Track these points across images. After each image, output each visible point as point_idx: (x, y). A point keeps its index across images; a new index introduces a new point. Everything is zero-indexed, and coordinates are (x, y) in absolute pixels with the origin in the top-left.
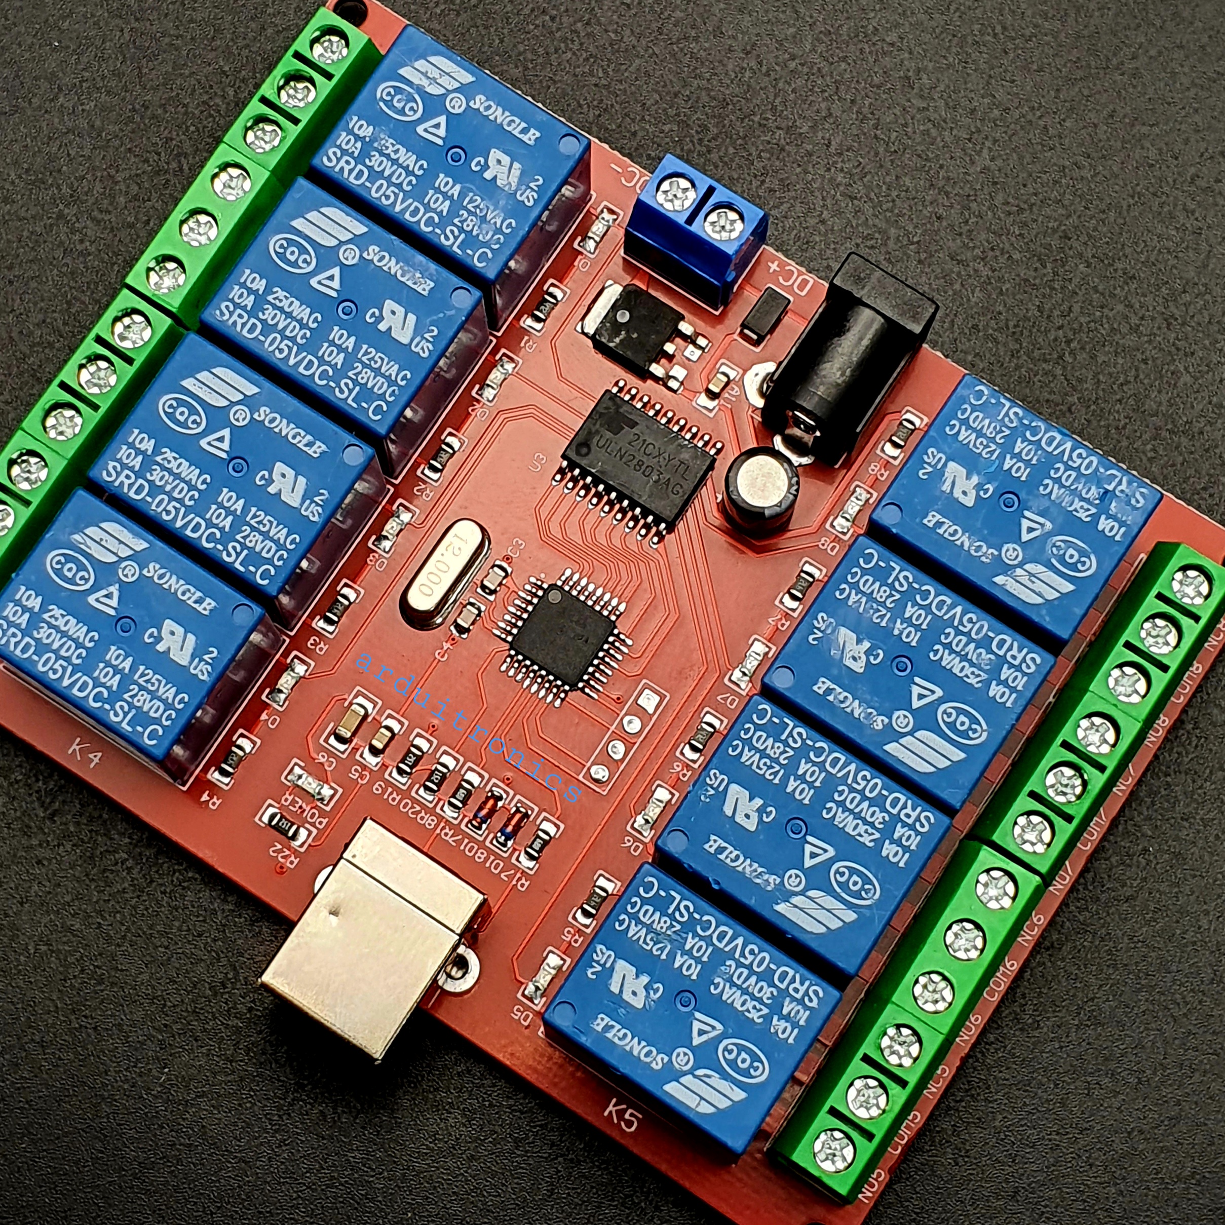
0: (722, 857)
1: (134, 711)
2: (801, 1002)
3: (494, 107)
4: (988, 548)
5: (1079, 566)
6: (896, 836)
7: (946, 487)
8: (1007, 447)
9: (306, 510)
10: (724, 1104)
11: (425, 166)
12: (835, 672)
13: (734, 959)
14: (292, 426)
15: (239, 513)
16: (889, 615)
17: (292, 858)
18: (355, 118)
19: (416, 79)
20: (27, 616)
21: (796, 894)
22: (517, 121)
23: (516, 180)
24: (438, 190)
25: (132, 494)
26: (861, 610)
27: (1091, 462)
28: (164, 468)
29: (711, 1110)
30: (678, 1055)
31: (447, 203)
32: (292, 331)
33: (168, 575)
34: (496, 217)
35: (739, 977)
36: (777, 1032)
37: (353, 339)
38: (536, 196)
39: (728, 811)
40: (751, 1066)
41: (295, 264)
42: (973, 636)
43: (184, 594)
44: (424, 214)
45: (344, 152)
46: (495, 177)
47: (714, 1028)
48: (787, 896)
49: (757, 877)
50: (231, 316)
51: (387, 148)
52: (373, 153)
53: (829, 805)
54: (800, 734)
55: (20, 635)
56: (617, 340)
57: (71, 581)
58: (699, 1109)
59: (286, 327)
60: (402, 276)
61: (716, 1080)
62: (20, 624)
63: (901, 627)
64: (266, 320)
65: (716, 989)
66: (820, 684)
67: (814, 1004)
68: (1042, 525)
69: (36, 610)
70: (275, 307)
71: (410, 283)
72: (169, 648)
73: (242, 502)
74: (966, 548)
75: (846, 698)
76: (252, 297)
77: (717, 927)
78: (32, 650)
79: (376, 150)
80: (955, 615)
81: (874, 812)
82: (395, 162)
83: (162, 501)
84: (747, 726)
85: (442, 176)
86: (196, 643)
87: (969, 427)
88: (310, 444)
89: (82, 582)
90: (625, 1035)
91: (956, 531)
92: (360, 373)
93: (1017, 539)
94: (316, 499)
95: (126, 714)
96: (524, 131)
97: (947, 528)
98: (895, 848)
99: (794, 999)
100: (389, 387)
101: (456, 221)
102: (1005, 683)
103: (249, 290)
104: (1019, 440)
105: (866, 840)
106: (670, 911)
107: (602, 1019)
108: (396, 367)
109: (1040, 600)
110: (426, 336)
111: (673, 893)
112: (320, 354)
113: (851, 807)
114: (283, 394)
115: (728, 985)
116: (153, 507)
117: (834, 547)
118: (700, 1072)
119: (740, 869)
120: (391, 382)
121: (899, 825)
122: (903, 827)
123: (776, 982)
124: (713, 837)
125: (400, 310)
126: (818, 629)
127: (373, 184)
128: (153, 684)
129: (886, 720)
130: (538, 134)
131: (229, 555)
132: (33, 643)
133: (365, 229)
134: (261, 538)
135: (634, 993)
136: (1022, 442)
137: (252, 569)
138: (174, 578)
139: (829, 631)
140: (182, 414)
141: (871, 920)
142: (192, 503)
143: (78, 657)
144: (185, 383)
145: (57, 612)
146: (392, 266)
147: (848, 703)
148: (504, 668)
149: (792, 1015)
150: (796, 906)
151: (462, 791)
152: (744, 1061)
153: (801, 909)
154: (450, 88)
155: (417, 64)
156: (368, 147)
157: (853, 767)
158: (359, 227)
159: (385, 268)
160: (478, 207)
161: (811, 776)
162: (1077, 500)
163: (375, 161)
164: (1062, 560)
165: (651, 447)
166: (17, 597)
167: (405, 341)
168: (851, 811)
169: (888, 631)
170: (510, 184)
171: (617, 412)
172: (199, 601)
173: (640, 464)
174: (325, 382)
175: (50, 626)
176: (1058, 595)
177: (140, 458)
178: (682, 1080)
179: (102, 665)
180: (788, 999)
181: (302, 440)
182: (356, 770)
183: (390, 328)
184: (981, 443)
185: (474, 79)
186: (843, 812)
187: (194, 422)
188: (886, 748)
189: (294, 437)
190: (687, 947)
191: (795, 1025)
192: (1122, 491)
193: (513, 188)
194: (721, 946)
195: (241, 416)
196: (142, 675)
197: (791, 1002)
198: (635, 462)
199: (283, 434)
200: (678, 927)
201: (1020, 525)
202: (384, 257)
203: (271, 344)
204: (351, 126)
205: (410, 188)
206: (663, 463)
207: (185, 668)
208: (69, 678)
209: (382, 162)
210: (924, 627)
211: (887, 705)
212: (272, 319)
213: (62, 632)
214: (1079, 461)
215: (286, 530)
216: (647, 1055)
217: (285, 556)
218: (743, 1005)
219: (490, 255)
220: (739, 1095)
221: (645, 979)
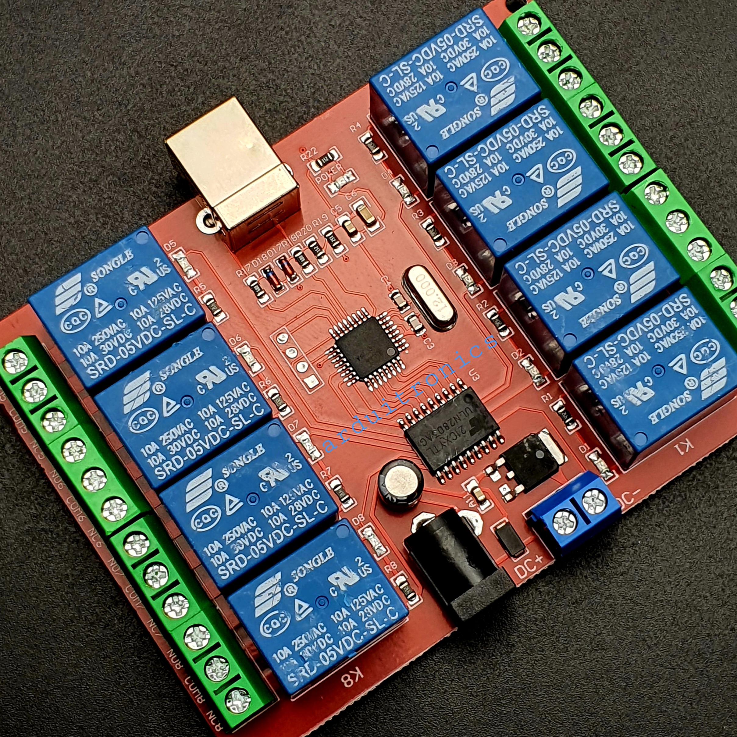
0: (189, 354)
1: (402, 75)
2: (93, 364)
3: (681, 404)
4: (300, 578)
5: (268, 626)
6: (159, 454)
7: (345, 569)
8: (354, 615)
9: (478, 207)
10: (58, 301)
11: (659, 351)
12: (265, 459)
13: (131, 339)
14: (530, 217)
15: (492, 170)
16: (285, 504)
17: (305, 158)
18: (704, 322)
19: (716, 366)
20: (479, 38)
21: (151, 386)
22: (667, 414)
23: (630, 399)
24: (641, 352)
25: (526, 117)
26: (294, 489)
27: (326, 661)
28: (534, 139)
29: (57, 293)
30: (94, 288)
31: (631, 355)
32: (587, 238)
33: (471, 120)
34: (612, 378)
35: (120, 337)
36: (83, 345)
37: (569, 270)
38: (616, 407)
39: (212, 368)
40: (71, 324)
41: (627, 254)
42: (252, 547)
43: (457, 124)
44: (629, 339)
45: (685, 308)
46: (636, 388)
47: (100, 312)
48: (152, 380)
49: (170, 369)
50: (610, 208)
51: (679, 333)
52: (678, 324)
53: (192, 424)
54: (238, 425)
55: (470, 31)
56: (527, 445)
57: (488, 68)
58: (60, 287)
59: (591, 236)
60: (596, 312)
61: (72, 302)
62: (475, 33)
63: (275, 508)
64: (599, 226)
65: (120, 322)
66: (261, 448)
67: (89, 371)
68: (300, 615)
69: (480, 44)
70: (605, 234)
71: (590, 314)
72: (429, 105)
73: (497, 174)
74: (305, 565)
75: (248, 459)
76: (616, 224)
77: (153, 336)
78: (458, 34)
79: (680, 327)
80: (269, 541)
81: (178, 448)
82: (668, 334)
83: (515, 132)
84: (255, 398)
85: (649, 358)
86: (426, 121)
87: (376, 598)
88: (515, 223)
89: (486, 73)
90: (116, 264)
91: (317, 563)
92: (547, 266)
93: (297, 597)
94: (482, 215)
95: (402, 70)
96: (659, 416)
97: (321, 559)
98: (153, 450)
99: (96, 361)
100: (532, 279)
101: (618, 355)
102: (218, 553)
103: (621, 224)
104: (356, 625)
105: (164, 437)
106: (172, 315)
107: (130, 256)
108: (542, 288)
109: (257, 593)
110: (554, 312)
111: (181, 321)
112: (567, 249)
113: (186, 436)
114: (551, 219)
115: (119, 330)
116: (514, 126)
117: (357, 522)
118: (80, 295)
119: (178, 361)
120: (534, 282)
121: (165, 459)
122: (163, 460)
123: (109, 356)
124: (201, 354)
125: (576, 303)
127: (659, 316)
129: (225, 476)
130: (654, 423)
131: (469, 156)
132: (462, 36)
133: (633, 301)
134: (472, 177)
135: (137, 278)
136: (354, 626)
137: (457, 166)
138: (468, 122)
140: (562, 160)
141: (120, 420)
142: (508, 147)
143: (444, 57)
144: (579, 168)
145: (474, 55)
146: (604, 308)
147: (244, 459)
148: (363, 309)
149: (89, 357)
150: (145, 382)
151: (304, 260)
152: (75, 321)
153: (142, 385)
154: (702, 383)
155: (724, 370)
156: (684, 323)
157: (208, 447)
158: (635, 299)
159: (604, 304)
160: (622, 371)
161: (212, 422)
162: (307, 642)
163: (673, 323)
165: (455, 438)
166: (491, 37)
167: (556, 298)
168: (183, 435)
169: (276, 500)
170: (629, 394)
171: (483, 427)
172: (449, 131)
173: (447, 427)
174: (549, 245)
175: (468, 48)
176: (256, 605)
177: (545, 129)
178: (80, 285)
179: (435, 67)
180: (97, 358)
181: (520, 219)
182: (339, 209)
183: (567, 293)
184: (363, 602)
185: (703, 399)
186: (185, 431)
188: (210, 470)
189: (523, 216)
190: (149, 317)
191: (82, 356)
192: (301, 671)
193: (625, 396)
194: (142, 335)
195: (547, 191)
196: (420, 86)
197: (95, 359)
198: (449, 425)
199: (528, 211)
200: (162, 316)
201: (305, 602)
202: (612, 306)
203: (584, 224)
204: (700, 317)
205: (649, 336)
206: (442, 440)
207: (415, 110)
208: (435, 49)
209: (671, 327)
210: (270, 521)
211: (234, 481)
212: (598, 230)
213: (462, 53)
214: (329, 654)
215: (471, 192)
216: (101, 272)
217: (456, 186)
218: (105, 333)
219: (589, 366)
220: (59, 311)
221: (142, 287)
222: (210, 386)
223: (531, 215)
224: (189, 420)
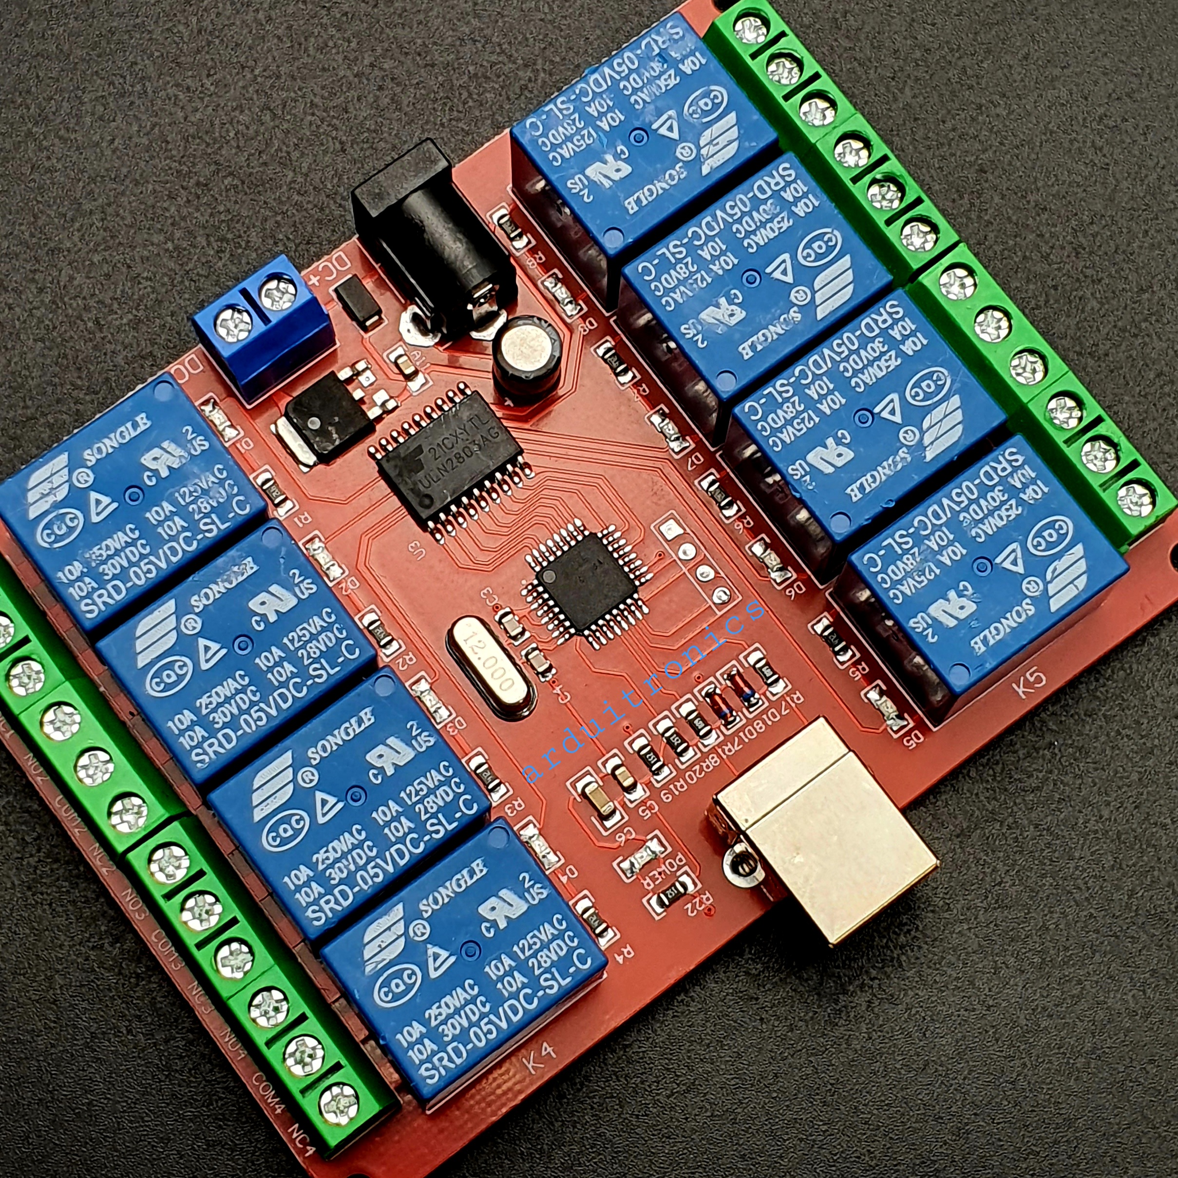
0: (868, 489)
1: (554, 970)
2: (1015, 469)
3: (101, 445)
4: (674, 168)
5: (716, 101)
6: (899, 338)
7: (607, 184)
8: (590, 121)
9: (421, 746)
10: (1082, 565)
11: (133, 526)
12: (737, 336)
13: (959, 512)
14: (336, 732)
15: (400, 810)
16: (703, 273)
17: (704, 897)
18: (60, 574)
19: (44, 506)
20: (426, 1041)
21: (922, 439)
22: (123, 429)
23: (179, 450)
24: (160, 523)
25: (345, 904)
26: (690, 294)
27: (628, 57)
28: (331, 866)
29: (1084, 578)
30: (1028, 589)
31: (176, 519)
32: (244, 703)
33: (436, 894)
34: (207, 480)
35: (977, 514)
36: (1035, 499)
37: (274, 649)
38: (202, 438)
39: (830, 470)
40: (1057, 531)
41: (181, 678)
42: (747, 210)
43: (460, 886)
44: (179, 544)
45: (89, 595)
46: (169, 467)
47: (1014, 551)
48: (921, 446)
49: (895, 466)
50: (207, 754)
51: (101, 555)
52: (101, 570)
53: (853, 384)
54: (782, 385)
55: (442, 1054)
56: (335, 436)
57: (409, 988)
58: (1081, 588)
59: (238, 707)
60: (231, 583)
61: (1060, 565)
62: (432, 1050)
63: (718, 266)
64: (224, 723)
65: (980, 537)
66: (744, 352)
67: (1021, 459)
68: (670, 118)
69: (424, 1030)
70: (214, 710)
71: (240, 579)
72: (506, 917)
73: (391, 803)
74: (667, 187)
75: (764, 335)
76: (197, 728)
77: (927, 516)
78: (461, 1046)
79: (98, 565)
80: (722, 218)
81: (872, 348)
82: (117, 552)
83: (362, 877)
84: (759, 427)
85: (148, 515)
86: (511, 890)
87: (560, 146)
88: (360, 722)
89: (414, 978)
90: (996, 629)
91: (649, 190)
92: (309, 653)
93: (675, 142)
94: (414, 734)
95: (554, 978)
97: (644, 195)
98: (909, 342)
99: (1011, 474)
100: (332, 632)
101: (197, 517)
102: (797, 200)
103: (189, 729)
104: (587, 108)
105: (894, 363)
106: (900, 552)
107: (976, 643)
108: (316, 618)
109: (735, 145)
110: (297, 581)
111: (885, 543)
112: (276, 684)
113: (861, 365)
114: (303, 731)
115: (980, 525)
116: (366, 887)
117: (590, 322)
118: (1049, 576)
119: (884, 478)
120: (329, 628)
121: (890, 331)
122: (893, 329)
123: (991, 483)
124: (848, 491)
125: (263, 596)
126: (694, 335)
127: (131, 580)
128: (535, 943)
129: (795, 309)
130: (143, 415)
131: (437, 832)
132: (455, 1044)
133: (172, 602)
134: (432, 797)
135: (962, 608)
136: (590, 107)
137: (458, 815)
138: (441, 889)
139: (700, 328)
140: (287, 832)
141: (964, 385)
142: (375, 850)
143: (484, 1005)
144: (257, 818)
145: (434, 1011)
146: (217, 589)
147: (769, 335)
148: (597, 646)
149: (1023, 480)
150: (932, 443)
151: (695, 722)
152: (1051, 535)
153: (937, 439)
154: (66, 478)
156: (92, 572)
157: (826, 352)
158: (169, 606)
159: (217, 596)
160: (191, 492)
161: (822, 389)
162: (657, 82)
163: (108, 570)
164: (706, 113)
165: (446, 441)
166: (405, 1045)
167: (294, 601)
168: (865, 367)
169: (717, 278)
170: (180, 457)
171: (403, 458)
172: (472, 873)
173: (458, 456)
174: (305, 689)
175: (444, 1022)
176: (736, 128)
177: (314, 885)
178: (1051, 593)
179: (499, 986)
180: (1009, 479)
181: (353, 728)
182: (643, 811)
183: (277, 612)
184: (578, 141)
185: (67, 453)
186: (863, 374)
187: (298, 822)
188: (819, 317)
189: (348, 734)
190: (936, 548)
191: (1033, 481)
192: (664, 42)
193: (186, 455)
194: (944, 519)
195: (309, 777)
196: (523, 951)
197: (1013, 477)
198: (455, 460)
199: (341, 742)
200: (916, 550)
201: (663, 136)
202: (206, 594)
203: (250, 726)
204: (66, 581)
205: (148, 548)
206: (465, 437)
207: (531, 907)
208: (501, 1020)
209: (112, 564)
210: (724, 247)
211: (781, 303)
212: (226, 716)
213: (455, 1013)
214: (624, 67)
215: (433, 772)
216: (1020, 616)
217: (457, 780)
218: (1002, 519)
219: (242, 498)
220: (1079, 550)
221: (952, 594)
222: (830, 441)
223: (335, 736)
224: (858, 389)
